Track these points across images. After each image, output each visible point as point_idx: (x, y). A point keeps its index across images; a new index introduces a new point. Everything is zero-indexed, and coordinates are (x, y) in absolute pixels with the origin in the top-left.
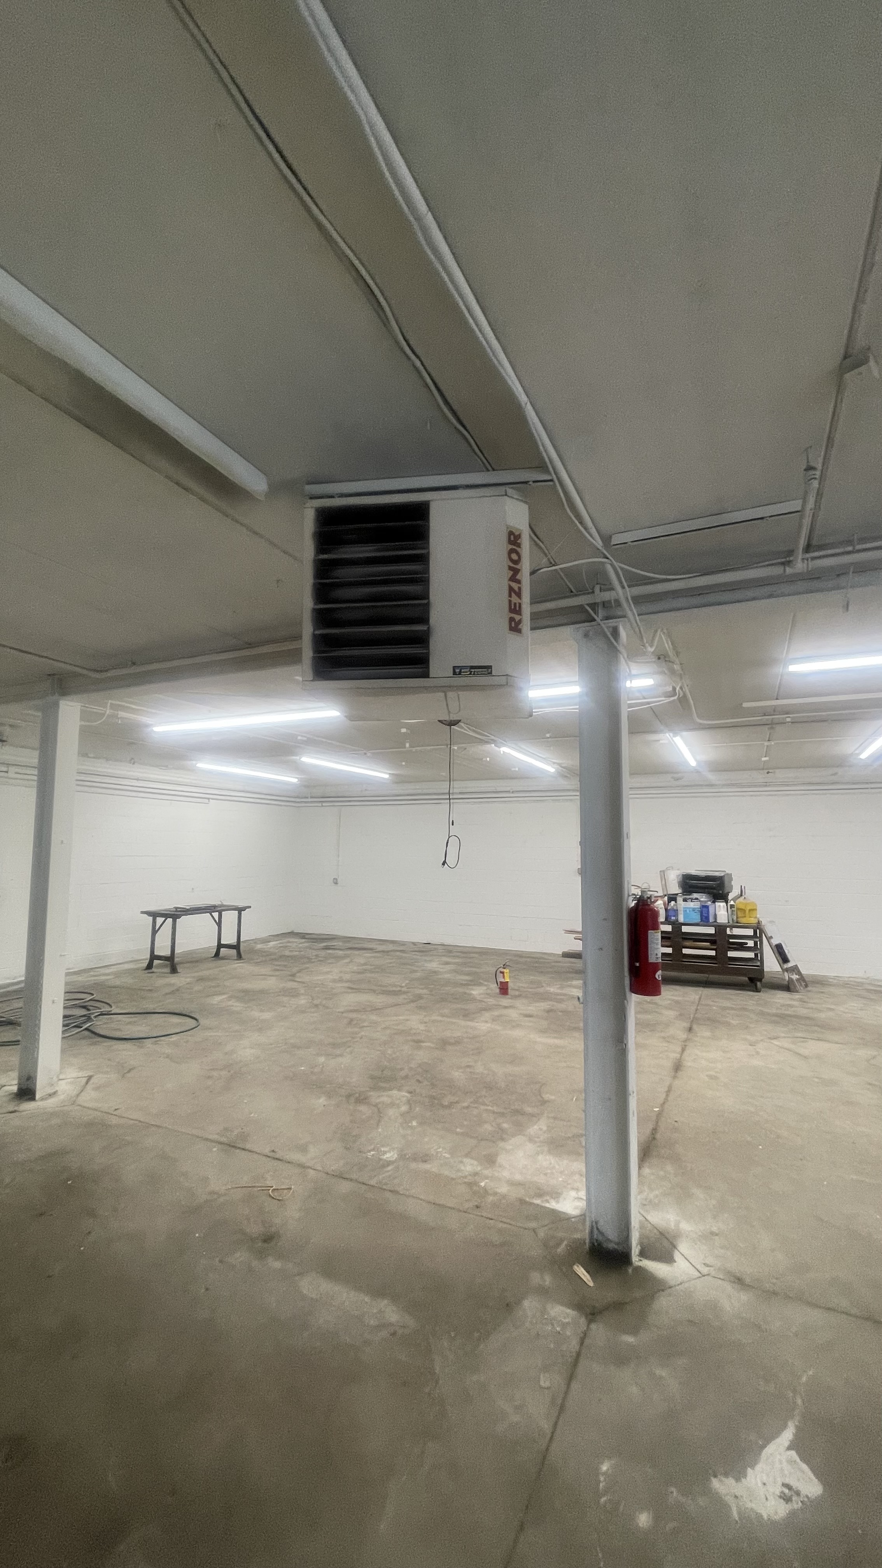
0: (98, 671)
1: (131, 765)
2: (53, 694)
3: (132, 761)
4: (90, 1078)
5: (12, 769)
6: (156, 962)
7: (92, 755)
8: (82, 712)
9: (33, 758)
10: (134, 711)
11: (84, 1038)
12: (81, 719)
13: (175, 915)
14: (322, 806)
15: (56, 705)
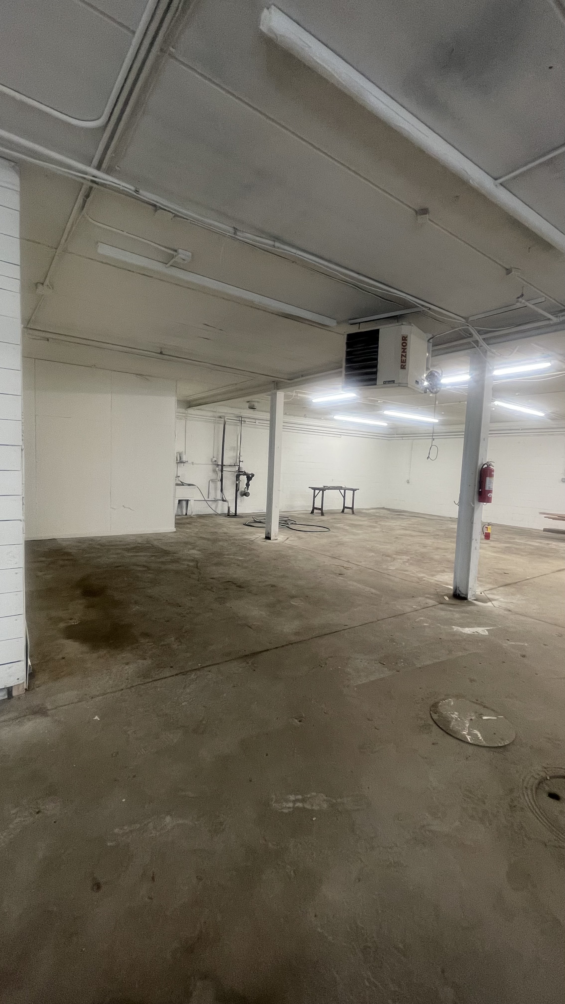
0: (290, 380)
1: (305, 418)
2: (274, 389)
3: (305, 416)
4: (288, 538)
5: (257, 421)
6: (315, 511)
7: (288, 414)
8: (285, 395)
9: (267, 416)
10: (304, 393)
11: (286, 529)
12: (285, 399)
13: (323, 490)
14: (402, 439)
15: (276, 394)
